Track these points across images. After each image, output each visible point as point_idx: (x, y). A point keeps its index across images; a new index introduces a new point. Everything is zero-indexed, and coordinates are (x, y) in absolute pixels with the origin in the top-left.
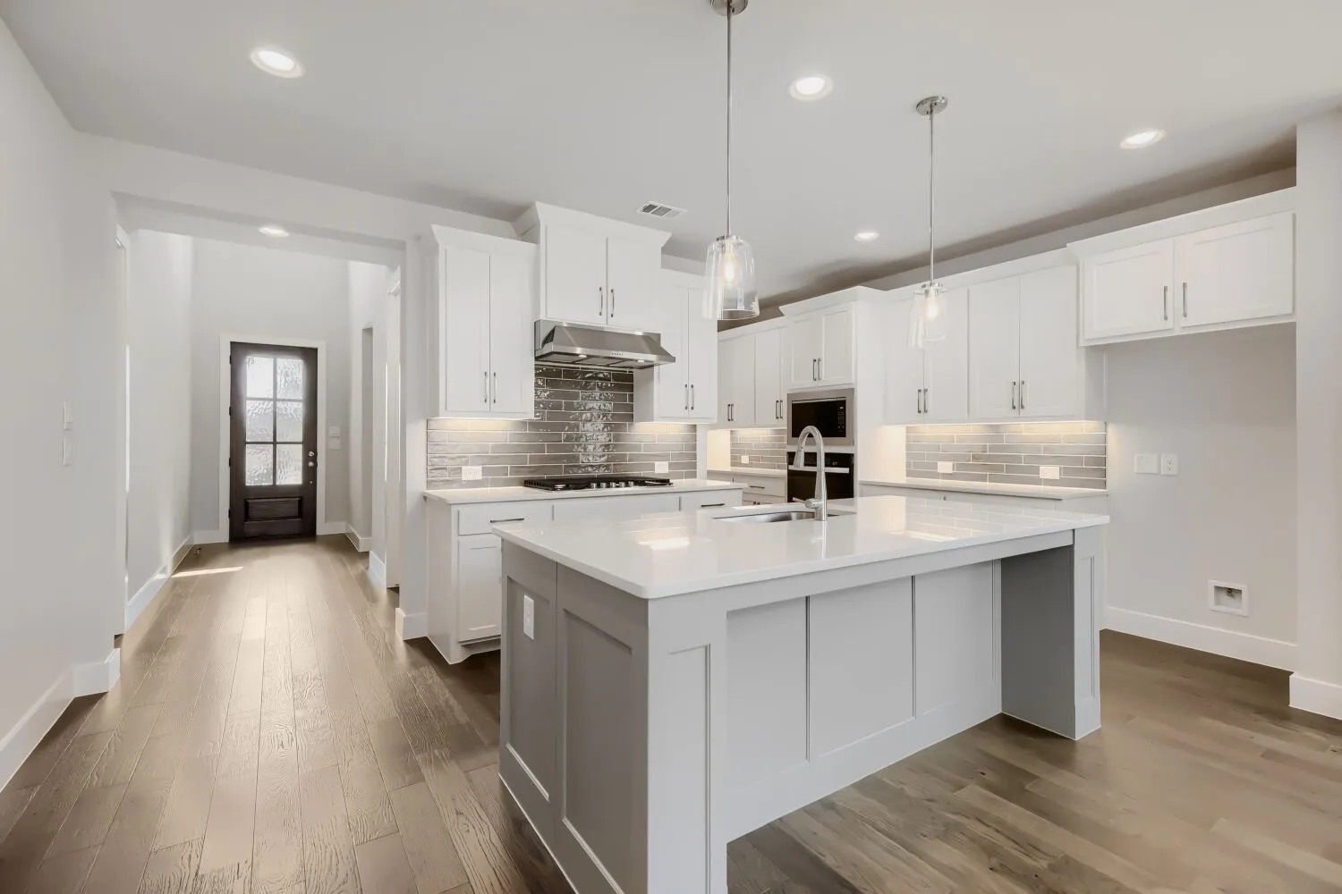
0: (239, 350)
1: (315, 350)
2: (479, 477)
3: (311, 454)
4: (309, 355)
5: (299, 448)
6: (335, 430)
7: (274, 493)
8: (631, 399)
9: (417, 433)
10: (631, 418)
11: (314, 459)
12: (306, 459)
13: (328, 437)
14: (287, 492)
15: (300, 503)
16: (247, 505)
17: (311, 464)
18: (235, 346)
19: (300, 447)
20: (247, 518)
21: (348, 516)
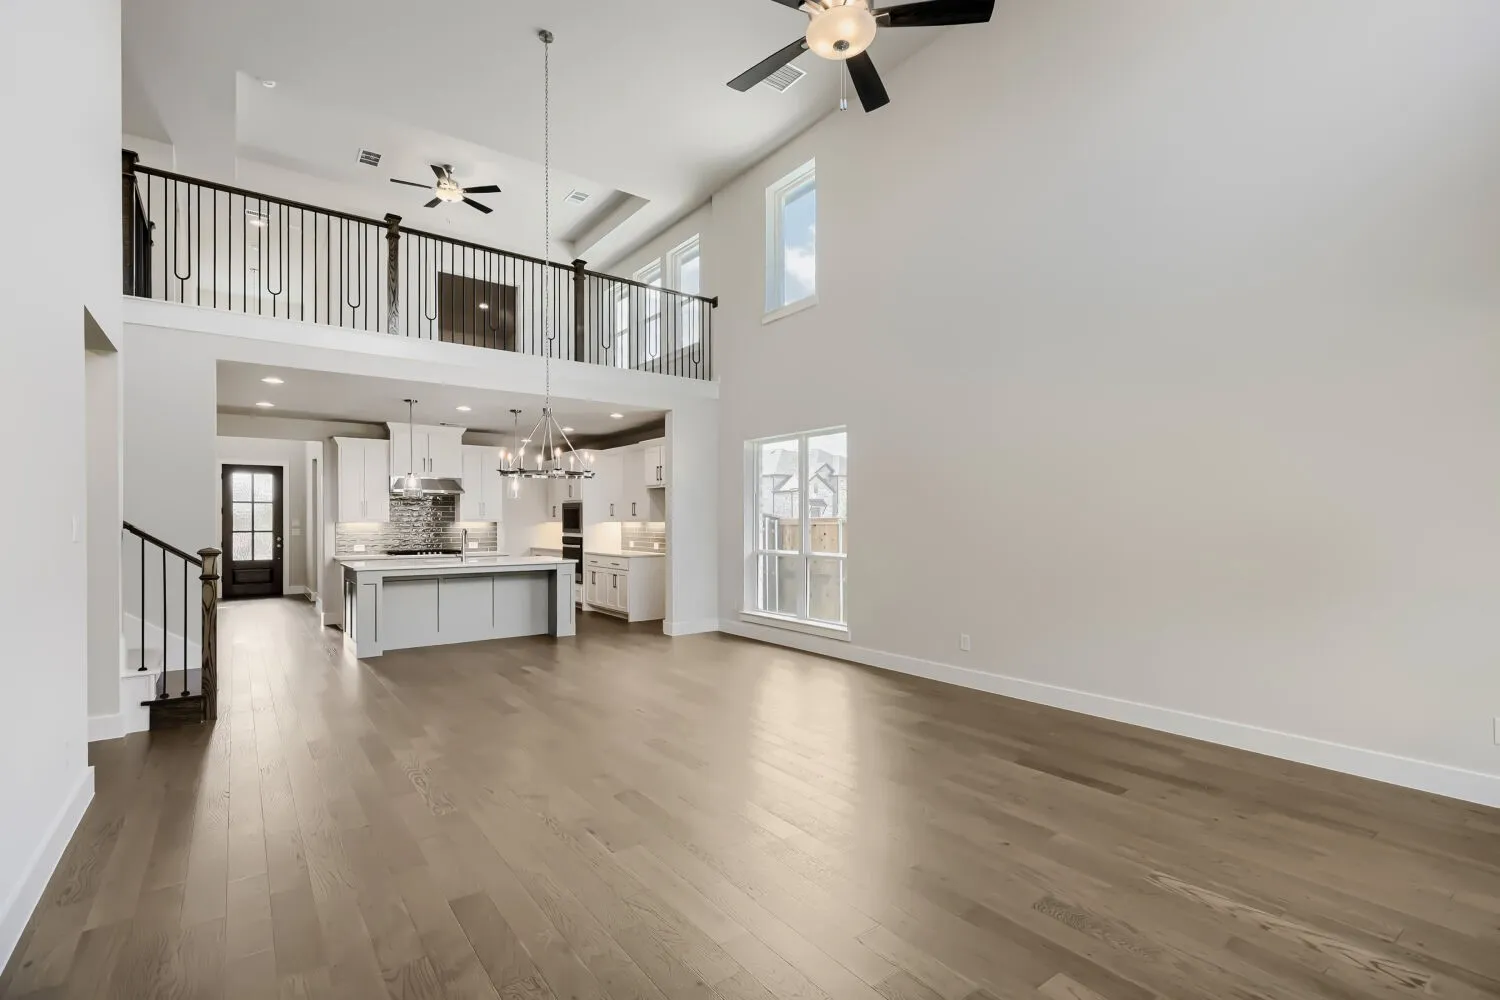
0: (227, 469)
1: (282, 468)
2: (363, 550)
3: (279, 539)
4: (278, 471)
5: (270, 536)
6: (296, 523)
7: (253, 566)
8: (454, 509)
9: (330, 529)
10: (453, 520)
11: (281, 542)
12: (276, 542)
13: (291, 527)
14: (262, 565)
15: (272, 573)
16: (234, 574)
17: (279, 546)
18: (225, 467)
19: (271, 534)
20: (235, 582)
21: (305, 582)
